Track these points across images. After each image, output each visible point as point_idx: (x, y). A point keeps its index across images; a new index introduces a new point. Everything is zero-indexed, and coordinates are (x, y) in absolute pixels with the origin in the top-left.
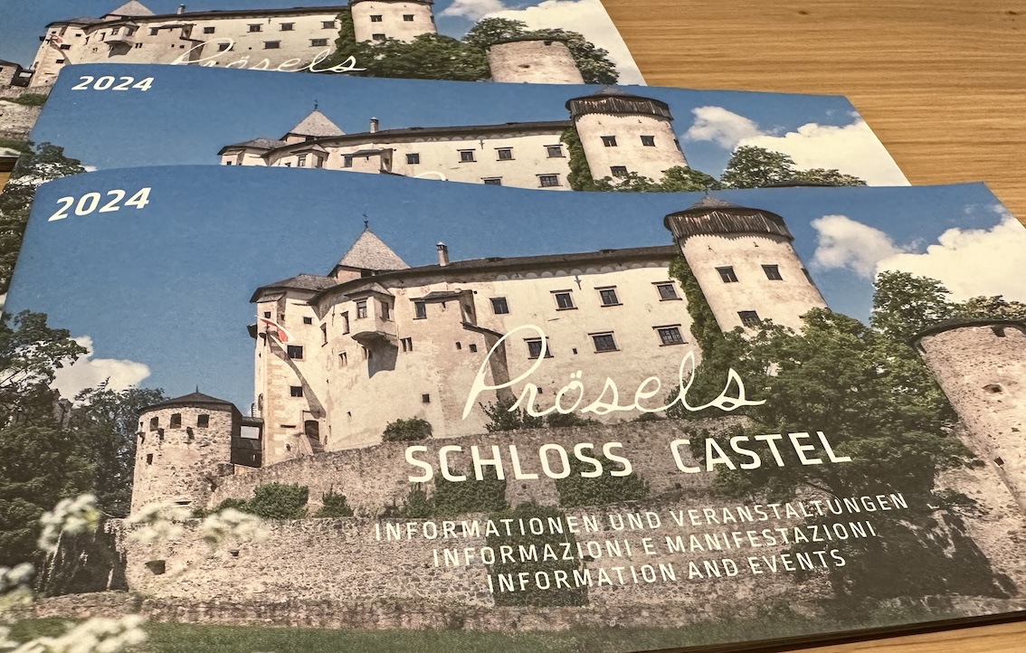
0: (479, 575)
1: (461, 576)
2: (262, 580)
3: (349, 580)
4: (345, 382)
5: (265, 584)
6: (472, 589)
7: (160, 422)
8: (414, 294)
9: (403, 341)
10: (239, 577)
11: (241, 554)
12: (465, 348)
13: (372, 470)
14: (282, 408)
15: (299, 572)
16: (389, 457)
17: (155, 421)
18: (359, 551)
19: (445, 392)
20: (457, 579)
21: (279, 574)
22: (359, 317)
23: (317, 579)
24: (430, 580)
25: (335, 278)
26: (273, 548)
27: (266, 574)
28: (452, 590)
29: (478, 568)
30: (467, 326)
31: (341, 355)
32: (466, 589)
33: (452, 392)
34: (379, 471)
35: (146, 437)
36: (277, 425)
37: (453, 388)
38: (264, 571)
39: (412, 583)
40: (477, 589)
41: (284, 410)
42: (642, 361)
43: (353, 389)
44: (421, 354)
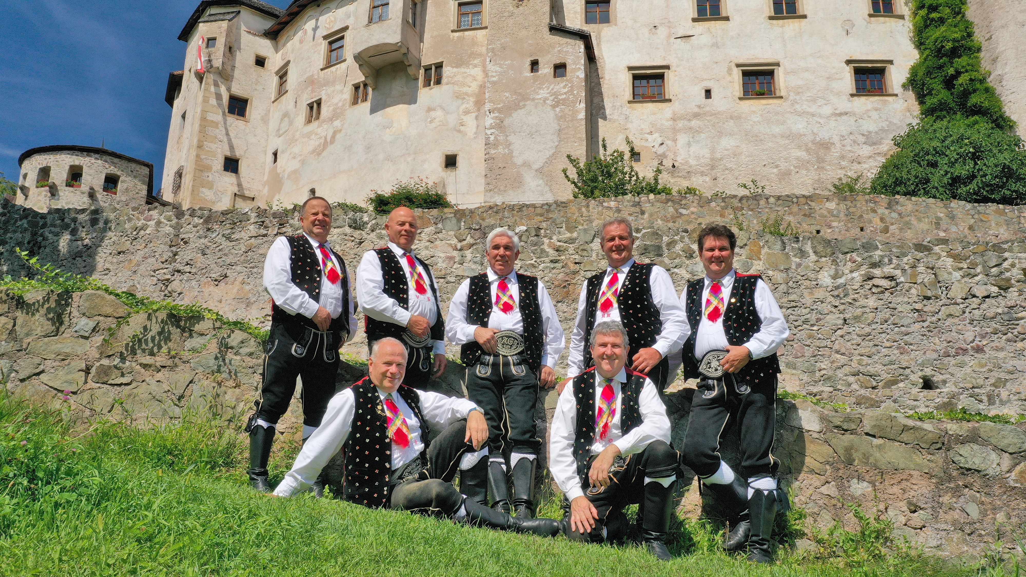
4: (313, 143)
7: (52, 174)
9: (428, 69)
12: (546, 69)
14: (210, 186)
17: (45, 172)
19: (496, 145)
22: (370, 21)
30: (553, 29)
31: (311, 105)
33: (508, 145)
35: (31, 194)
37: (511, 138)
41: (211, 188)
42: (815, 118)
43: (325, 154)
44: (456, 88)
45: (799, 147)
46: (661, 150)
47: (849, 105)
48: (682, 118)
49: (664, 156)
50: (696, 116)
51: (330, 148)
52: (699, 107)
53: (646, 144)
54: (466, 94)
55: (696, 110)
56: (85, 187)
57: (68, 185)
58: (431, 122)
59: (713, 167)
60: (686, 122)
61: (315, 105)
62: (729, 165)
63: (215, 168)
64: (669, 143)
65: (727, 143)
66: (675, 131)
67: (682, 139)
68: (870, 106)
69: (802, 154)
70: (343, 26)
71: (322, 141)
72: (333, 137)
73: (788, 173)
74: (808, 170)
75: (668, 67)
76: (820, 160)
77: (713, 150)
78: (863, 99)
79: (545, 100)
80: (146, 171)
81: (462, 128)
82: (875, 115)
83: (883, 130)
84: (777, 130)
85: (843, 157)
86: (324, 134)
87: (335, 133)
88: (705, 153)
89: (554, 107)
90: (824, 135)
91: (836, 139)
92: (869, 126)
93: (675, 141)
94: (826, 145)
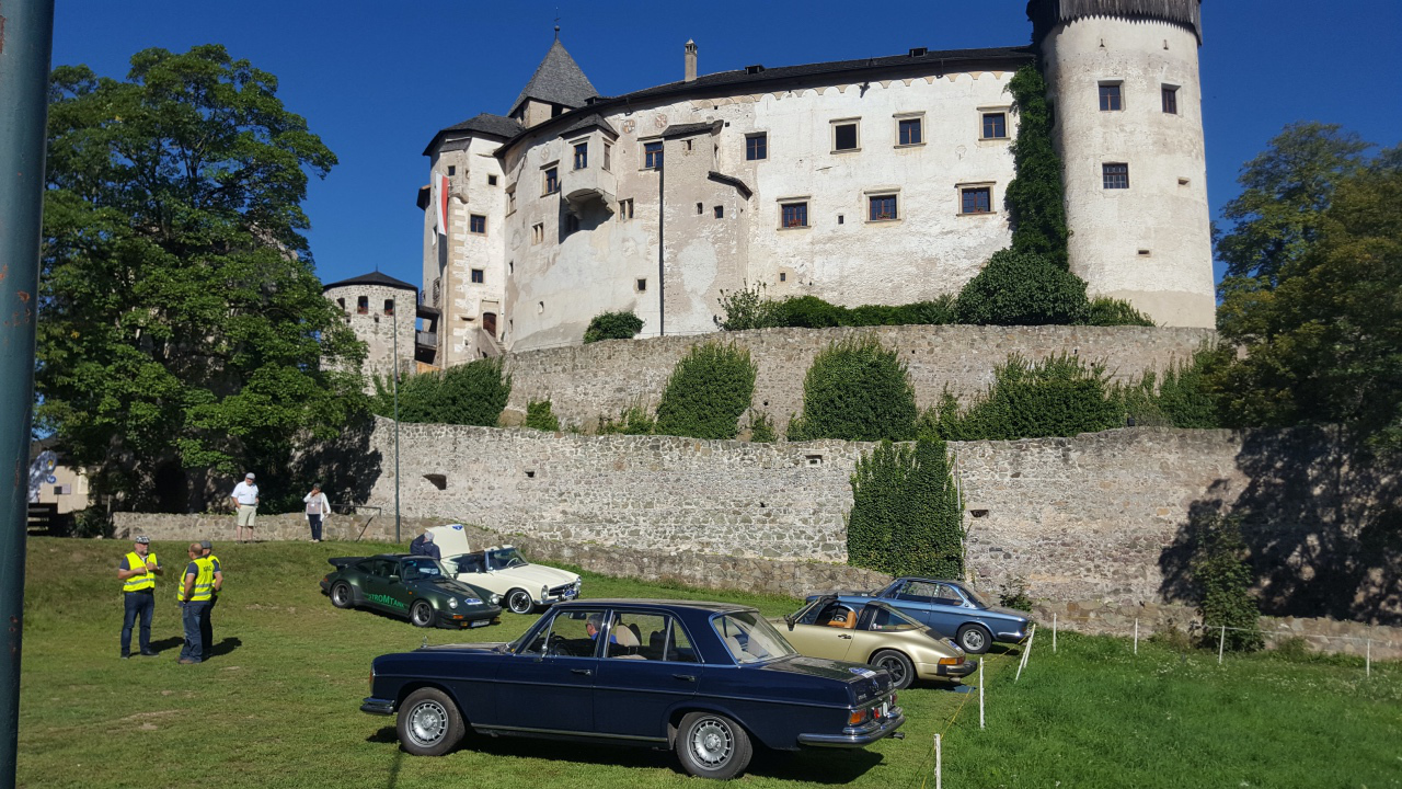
0: (830, 521)
1: (805, 521)
2: (561, 508)
3: (665, 516)
4: (539, 262)
5: (564, 512)
6: (817, 538)
8: (644, 132)
10: (534, 502)
11: (537, 475)
12: (709, 212)
13: (587, 373)
14: (462, 295)
15: (605, 501)
16: (609, 358)
17: (341, 301)
18: (678, 480)
19: (669, 276)
20: (799, 524)
21: (582, 502)
23: (626, 511)
24: (764, 522)
25: (519, 120)
26: (574, 470)
27: (565, 501)
28: (790, 537)
29: (829, 512)
30: (712, 177)
31: (536, 228)
32: (810, 538)
33: (680, 275)
34: (595, 376)
36: (457, 317)
37: (683, 270)
38: (563, 498)
39: (742, 524)
40: (823, 538)
41: (464, 298)
42: (926, 238)
43: (548, 273)
44: (644, 222)
45: (911, 264)
46: (801, 271)
47: (955, 223)
48: (819, 242)
49: (804, 275)
50: (830, 239)
51: (552, 268)
52: (833, 231)
53: (790, 266)
54: (651, 227)
55: (831, 234)
56: (371, 314)
57: (359, 312)
58: (626, 251)
59: (841, 284)
60: (822, 246)
61: (539, 228)
62: (853, 282)
63: (464, 281)
64: (807, 264)
65: (853, 262)
66: (813, 253)
67: (818, 260)
68: (972, 224)
69: (913, 269)
70: (555, 160)
71: (546, 261)
72: (554, 259)
73: (899, 287)
74: (916, 283)
75: (809, 197)
76: (927, 274)
77: (842, 270)
78: (967, 218)
79: (707, 237)
80: (413, 293)
81: (649, 257)
82: (975, 232)
83: (981, 245)
84: (894, 249)
85: (945, 271)
86: (546, 255)
87: (555, 255)
88: (836, 272)
89: (714, 243)
90: (932, 252)
91: (941, 255)
92: (969, 242)
93: (812, 262)
94: (932, 261)
